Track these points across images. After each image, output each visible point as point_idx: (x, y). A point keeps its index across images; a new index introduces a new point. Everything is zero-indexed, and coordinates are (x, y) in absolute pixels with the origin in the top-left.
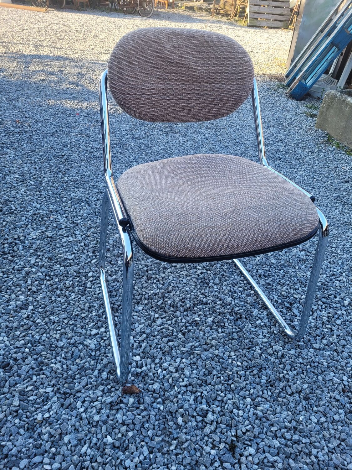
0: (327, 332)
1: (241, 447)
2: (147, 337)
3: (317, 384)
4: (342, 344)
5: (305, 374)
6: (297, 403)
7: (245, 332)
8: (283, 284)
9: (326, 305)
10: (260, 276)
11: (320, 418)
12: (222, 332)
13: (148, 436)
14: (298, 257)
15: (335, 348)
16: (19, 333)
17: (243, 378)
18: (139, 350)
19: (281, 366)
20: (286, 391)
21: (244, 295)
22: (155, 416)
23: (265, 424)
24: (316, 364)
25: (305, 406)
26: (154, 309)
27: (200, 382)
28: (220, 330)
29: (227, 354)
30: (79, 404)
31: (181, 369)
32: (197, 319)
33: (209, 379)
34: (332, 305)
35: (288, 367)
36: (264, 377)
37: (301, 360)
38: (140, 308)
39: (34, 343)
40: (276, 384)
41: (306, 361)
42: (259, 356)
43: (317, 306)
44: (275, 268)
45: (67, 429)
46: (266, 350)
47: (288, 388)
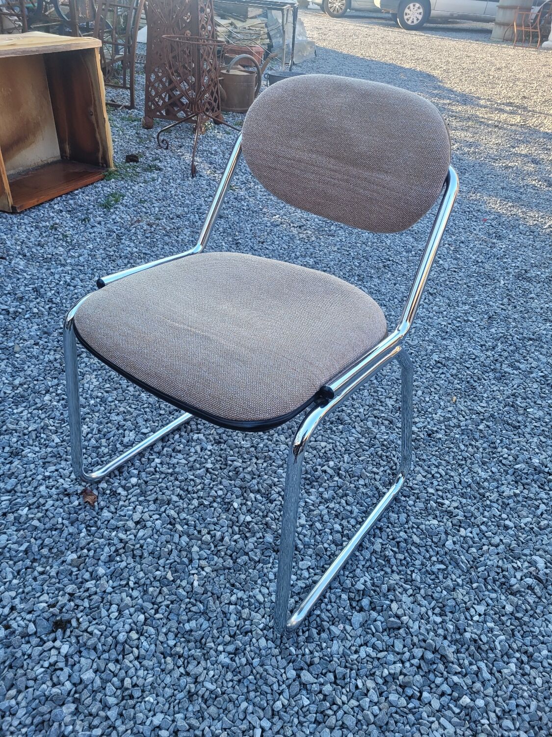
0: (357, 687)
1: (66, 636)
2: (171, 475)
3: (230, 706)
4: (346, 722)
5: (236, 678)
6: (175, 687)
7: (258, 568)
8: (413, 580)
9: (423, 664)
10: (393, 539)
11: (168, 730)
12: (235, 541)
13: (44, 541)
14: (504, 576)
15: (330, 712)
16: (108, 385)
17: (174, 597)
18: (146, 477)
19: (228, 638)
20: (188, 663)
21: (330, 537)
22: (69, 534)
23: (113, 651)
24: (265, 688)
25: (175, 700)
26: (219, 458)
27: (137, 552)
28: (236, 537)
29: (203, 563)
30: (53, 468)
31: (145, 525)
32: (236, 505)
33: (148, 559)
34: (436, 676)
35: (230, 648)
36: (193, 624)
37: (256, 661)
38: (210, 447)
39: (103, 400)
40: (192, 644)
41: (261, 670)
42: (227, 602)
43: (406, 649)
44: (438, 553)
45: (19, 474)
46: (243, 607)
47: (195, 663)
